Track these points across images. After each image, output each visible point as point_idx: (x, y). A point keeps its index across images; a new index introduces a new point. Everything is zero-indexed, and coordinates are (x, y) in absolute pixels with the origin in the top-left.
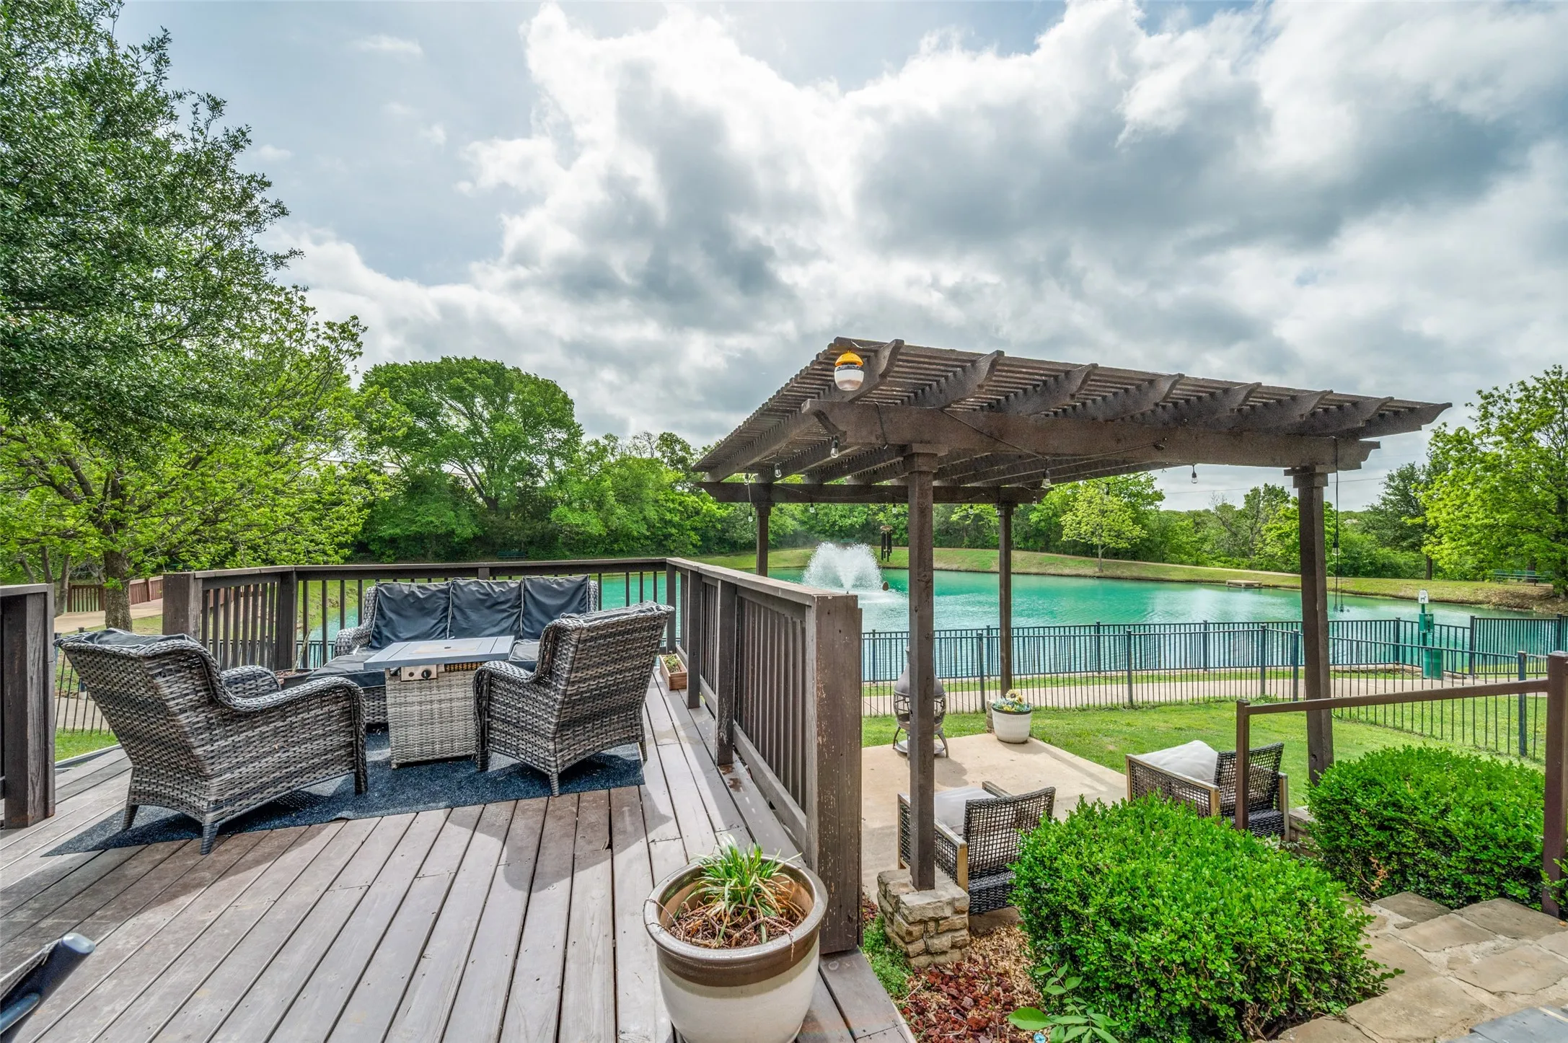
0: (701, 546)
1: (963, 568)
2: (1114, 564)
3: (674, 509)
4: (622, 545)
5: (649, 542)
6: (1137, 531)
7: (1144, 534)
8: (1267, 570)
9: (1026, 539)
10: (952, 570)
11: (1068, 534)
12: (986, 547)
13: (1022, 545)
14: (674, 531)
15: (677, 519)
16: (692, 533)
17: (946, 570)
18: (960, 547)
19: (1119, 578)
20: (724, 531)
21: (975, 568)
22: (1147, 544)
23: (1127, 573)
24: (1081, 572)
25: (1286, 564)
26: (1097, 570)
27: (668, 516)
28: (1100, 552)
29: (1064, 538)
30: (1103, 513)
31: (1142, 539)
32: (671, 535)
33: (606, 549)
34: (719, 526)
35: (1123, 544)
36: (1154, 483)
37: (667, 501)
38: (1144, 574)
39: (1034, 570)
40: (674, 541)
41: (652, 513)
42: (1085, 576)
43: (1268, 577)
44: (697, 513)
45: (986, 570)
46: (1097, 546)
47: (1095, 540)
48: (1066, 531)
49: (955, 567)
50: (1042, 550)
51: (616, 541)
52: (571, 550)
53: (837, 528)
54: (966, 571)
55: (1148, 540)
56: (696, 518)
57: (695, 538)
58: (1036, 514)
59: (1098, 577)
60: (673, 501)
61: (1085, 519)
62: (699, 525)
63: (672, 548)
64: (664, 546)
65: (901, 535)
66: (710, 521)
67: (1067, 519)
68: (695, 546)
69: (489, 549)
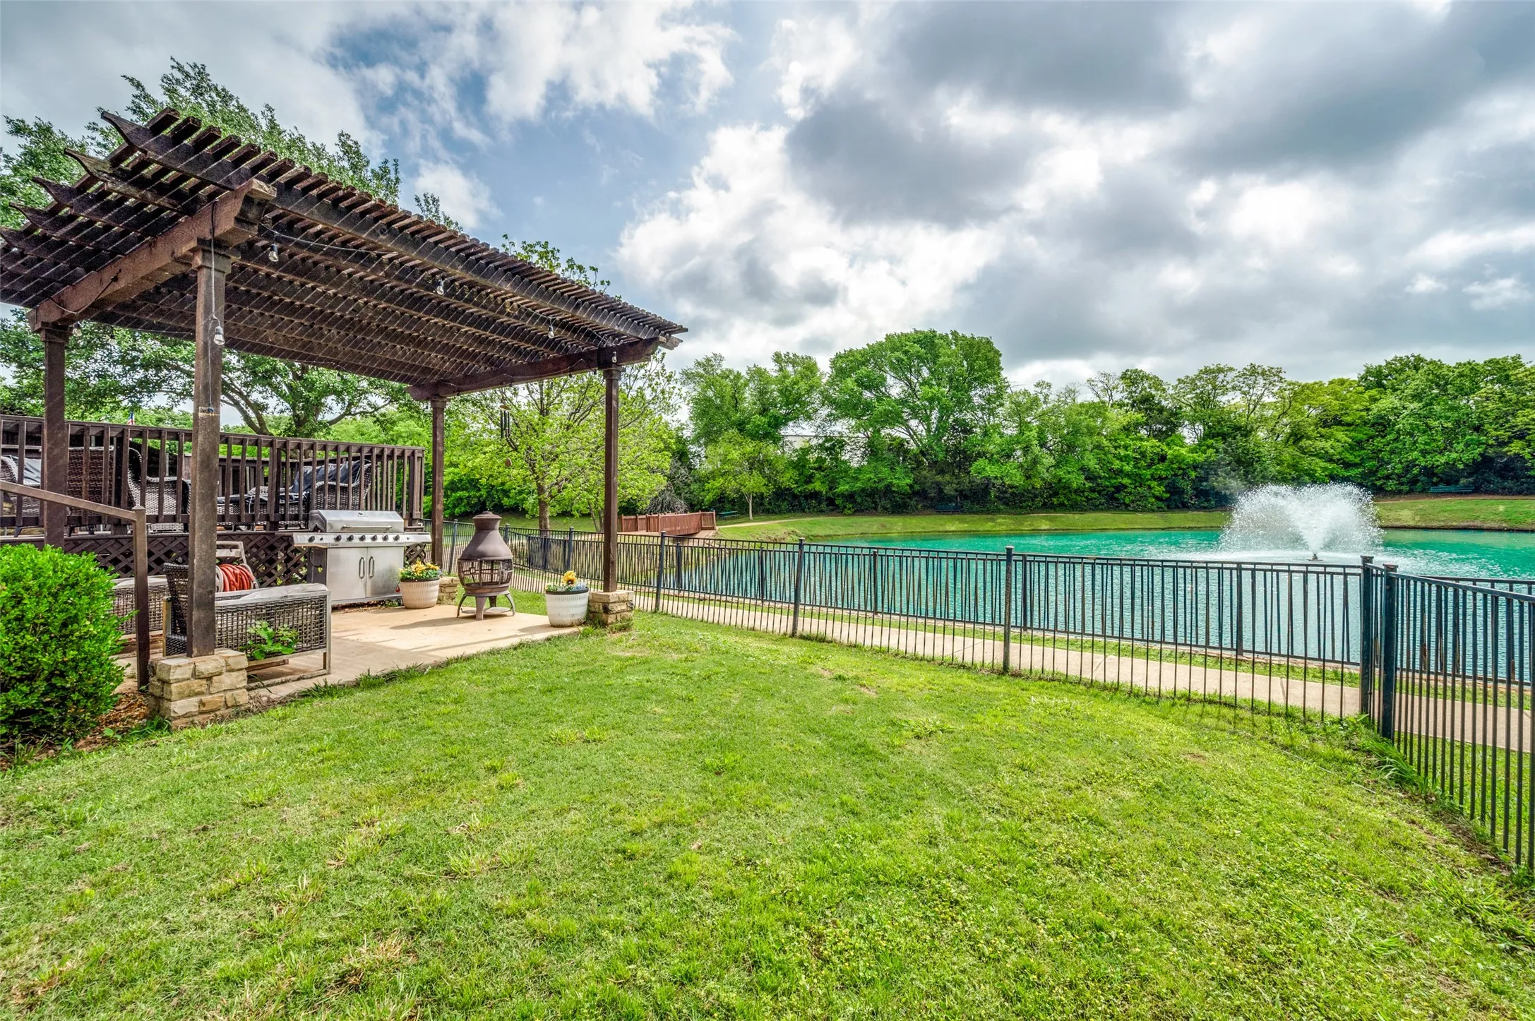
0: (1168, 499)
3: (1126, 456)
4: (1062, 499)
5: (1095, 495)
14: (1126, 481)
15: (1127, 468)
16: (1154, 484)
20: (1200, 479)
27: (1117, 464)
32: (1125, 487)
33: (1044, 504)
37: (1116, 448)
40: (1129, 493)
41: (1092, 463)
44: (1163, 458)
51: (1056, 494)
52: (1007, 504)
56: (1160, 466)
57: (1159, 489)
60: (1126, 448)
62: (1163, 474)
63: (1127, 501)
64: (1117, 499)
66: (1180, 468)
68: (1158, 499)
69: (928, 503)
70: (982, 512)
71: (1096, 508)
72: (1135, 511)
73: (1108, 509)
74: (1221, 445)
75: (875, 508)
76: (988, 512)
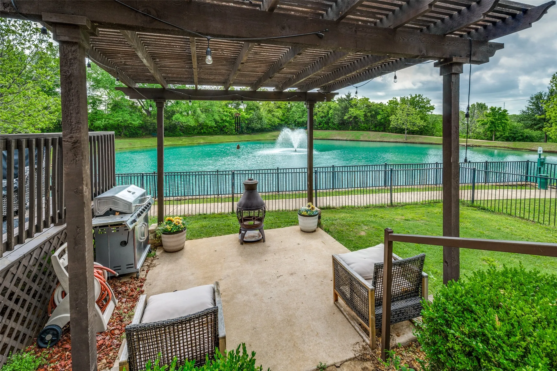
1: (348, 139)
2: (412, 137)
3: (227, 115)
4: (205, 130)
5: (216, 129)
6: (422, 123)
7: (425, 124)
8: (477, 139)
9: (375, 127)
10: (344, 140)
11: (393, 124)
12: (359, 130)
13: (374, 129)
14: (227, 124)
15: (228, 119)
17: (342, 140)
18: (348, 130)
19: (414, 143)
20: (248, 124)
21: (354, 139)
22: (426, 128)
23: (417, 141)
24: (398, 140)
25: (485, 136)
26: (404, 139)
27: (224, 118)
28: (406, 132)
29: (391, 126)
30: (408, 115)
31: (424, 126)
32: (226, 126)
33: (198, 132)
34: (247, 122)
35: (416, 128)
36: (430, 102)
37: (224, 111)
38: (425, 141)
39: (378, 140)
40: (227, 128)
41: (217, 118)
42: (400, 142)
43: (476, 142)
45: (358, 139)
46: (404, 129)
47: (404, 127)
48: (392, 123)
49: (345, 138)
50: (382, 131)
51: (202, 128)
52: (184, 133)
53: (297, 123)
54: (350, 140)
55: (427, 126)
58: (380, 116)
59: (405, 143)
60: (226, 111)
61: (400, 118)
63: (227, 131)
64: (223, 130)
65: (324, 125)
67: (392, 117)
69: (148, 132)
70: (173, 136)
71: (216, 134)
72: (229, 135)
73: (220, 134)
74: (253, 112)
75: (120, 135)
76: (177, 136)
